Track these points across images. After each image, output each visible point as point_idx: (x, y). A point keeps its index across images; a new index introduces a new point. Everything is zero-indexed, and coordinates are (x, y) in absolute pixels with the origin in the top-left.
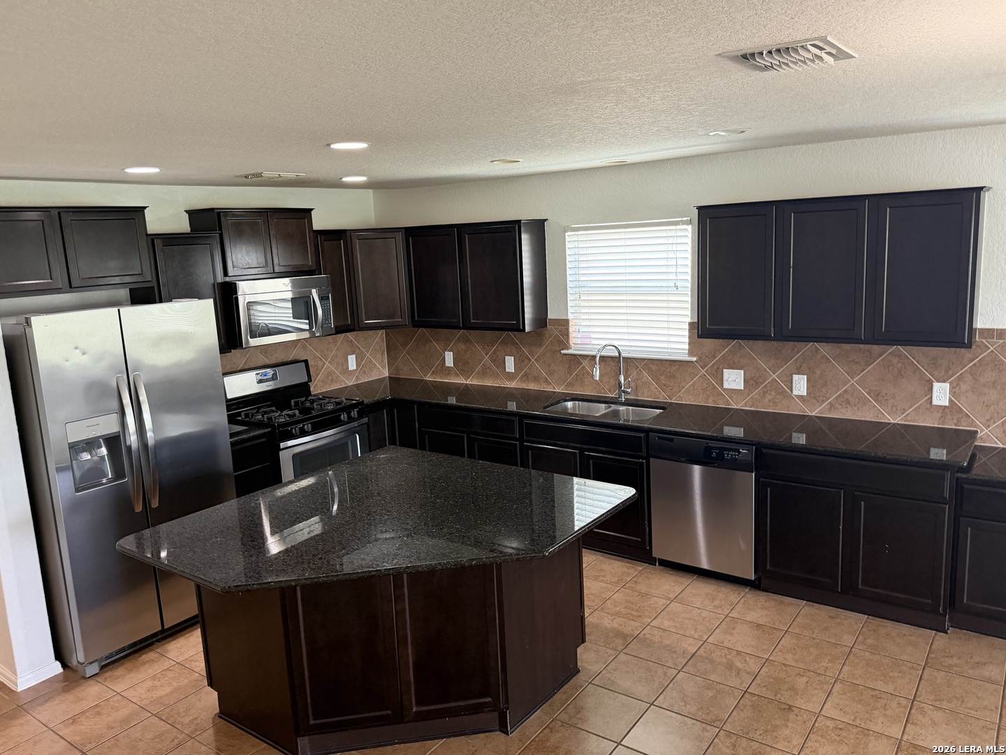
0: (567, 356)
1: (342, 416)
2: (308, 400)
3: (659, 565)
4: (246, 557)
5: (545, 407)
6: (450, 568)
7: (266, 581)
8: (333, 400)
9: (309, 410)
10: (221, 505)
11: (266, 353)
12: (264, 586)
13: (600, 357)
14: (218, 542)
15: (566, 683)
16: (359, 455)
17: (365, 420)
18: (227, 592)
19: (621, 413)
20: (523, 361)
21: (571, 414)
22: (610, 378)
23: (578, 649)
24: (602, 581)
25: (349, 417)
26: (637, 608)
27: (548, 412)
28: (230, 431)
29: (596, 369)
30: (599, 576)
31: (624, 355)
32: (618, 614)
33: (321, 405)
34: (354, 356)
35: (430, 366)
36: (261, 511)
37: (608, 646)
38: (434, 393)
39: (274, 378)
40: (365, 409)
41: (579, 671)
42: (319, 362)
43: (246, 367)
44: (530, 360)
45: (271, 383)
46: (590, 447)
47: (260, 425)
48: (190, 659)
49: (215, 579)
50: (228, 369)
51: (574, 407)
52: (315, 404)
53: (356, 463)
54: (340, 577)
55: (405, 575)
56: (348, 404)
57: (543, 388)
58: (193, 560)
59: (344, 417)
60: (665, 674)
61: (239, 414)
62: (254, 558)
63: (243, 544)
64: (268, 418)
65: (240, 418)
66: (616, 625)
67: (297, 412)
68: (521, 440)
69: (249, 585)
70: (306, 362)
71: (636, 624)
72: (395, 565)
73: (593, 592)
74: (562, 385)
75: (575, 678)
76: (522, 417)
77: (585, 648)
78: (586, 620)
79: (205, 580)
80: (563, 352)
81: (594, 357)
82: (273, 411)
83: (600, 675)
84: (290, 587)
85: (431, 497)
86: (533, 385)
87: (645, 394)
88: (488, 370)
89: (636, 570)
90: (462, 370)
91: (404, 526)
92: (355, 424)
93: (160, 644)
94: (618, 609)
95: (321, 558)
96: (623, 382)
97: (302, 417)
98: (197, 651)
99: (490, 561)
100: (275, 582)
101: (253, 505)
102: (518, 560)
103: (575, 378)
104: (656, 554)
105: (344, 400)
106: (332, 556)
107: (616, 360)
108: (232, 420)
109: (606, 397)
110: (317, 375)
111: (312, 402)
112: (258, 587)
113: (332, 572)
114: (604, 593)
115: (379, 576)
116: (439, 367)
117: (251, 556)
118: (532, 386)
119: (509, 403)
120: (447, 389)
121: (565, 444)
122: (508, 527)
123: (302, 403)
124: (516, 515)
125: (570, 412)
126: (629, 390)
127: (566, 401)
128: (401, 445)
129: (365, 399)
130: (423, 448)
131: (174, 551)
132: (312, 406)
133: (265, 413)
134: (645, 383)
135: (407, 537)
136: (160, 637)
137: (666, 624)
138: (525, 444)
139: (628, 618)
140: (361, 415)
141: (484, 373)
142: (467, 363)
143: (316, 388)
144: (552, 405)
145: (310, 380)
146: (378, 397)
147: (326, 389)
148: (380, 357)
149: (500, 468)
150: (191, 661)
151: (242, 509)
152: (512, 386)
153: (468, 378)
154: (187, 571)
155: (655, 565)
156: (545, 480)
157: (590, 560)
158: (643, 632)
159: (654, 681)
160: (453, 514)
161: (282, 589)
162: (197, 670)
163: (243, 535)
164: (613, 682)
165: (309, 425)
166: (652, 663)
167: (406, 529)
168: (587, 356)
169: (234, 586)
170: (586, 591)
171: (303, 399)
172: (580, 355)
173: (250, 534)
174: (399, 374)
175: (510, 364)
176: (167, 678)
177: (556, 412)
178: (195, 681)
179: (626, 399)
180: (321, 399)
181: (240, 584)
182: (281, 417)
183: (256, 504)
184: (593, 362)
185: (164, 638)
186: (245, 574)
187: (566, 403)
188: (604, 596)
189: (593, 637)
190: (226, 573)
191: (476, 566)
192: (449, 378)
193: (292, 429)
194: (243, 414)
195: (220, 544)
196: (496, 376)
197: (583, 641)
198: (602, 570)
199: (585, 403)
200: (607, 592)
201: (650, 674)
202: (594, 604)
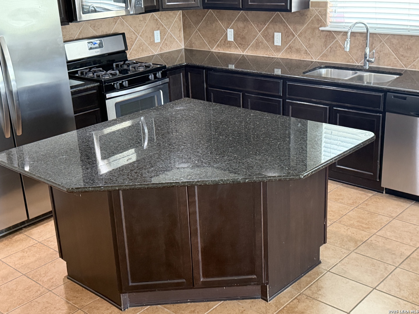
0: (324, 32)
1: (150, 76)
2: (126, 64)
3: (386, 193)
4: (84, 169)
5: (304, 73)
6: (230, 183)
7: (98, 186)
8: (143, 64)
9: (126, 71)
10: (66, 134)
11: (95, 27)
12: (97, 189)
13: (351, 33)
14: (64, 158)
15: (311, 270)
16: (163, 104)
17: (167, 80)
18: (71, 192)
19: (365, 78)
20: (288, 37)
21: (325, 78)
22: (358, 50)
23: (321, 248)
24: (340, 203)
25: (155, 77)
26: (367, 222)
27: (307, 76)
28: (70, 84)
29: (347, 42)
30: (338, 199)
31: (371, 31)
32: (352, 226)
33: (135, 68)
34: (159, 32)
35: (216, 40)
36: (93, 139)
37: (343, 247)
38: (218, 61)
39: (101, 46)
40: (166, 72)
41: (320, 263)
42: (133, 35)
43: (81, 37)
44: (294, 36)
45: (98, 50)
46: (338, 103)
47: (91, 80)
48: (48, 240)
49: (62, 183)
50: (67, 38)
51: (327, 73)
52: (130, 67)
53: (160, 109)
54: (150, 186)
55: (196, 187)
56: (154, 67)
57: (303, 58)
58: (46, 170)
59: (151, 77)
60: (386, 269)
61: (76, 72)
62: (89, 170)
63: (81, 161)
64: (97, 76)
65: (77, 75)
66: (349, 233)
67: (118, 72)
68: (284, 97)
69: (86, 188)
70: (123, 34)
71: (365, 233)
72: (189, 179)
73: (334, 210)
74: (318, 56)
75: (317, 267)
76: (285, 79)
77: (326, 247)
78: (328, 228)
79: (56, 184)
80: (321, 29)
81: (346, 33)
82: (101, 71)
83: (336, 266)
84: (115, 190)
85: (216, 135)
86: (295, 55)
87: (386, 63)
88: (260, 44)
89: (367, 196)
90: (240, 44)
91: (196, 154)
92: (159, 83)
93: (26, 229)
94: (352, 222)
95: (136, 173)
96: (368, 53)
97: (121, 76)
98: (52, 235)
99: (259, 180)
100: (104, 187)
101: (88, 134)
102: (280, 180)
103: (329, 50)
104: (385, 184)
105: (151, 64)
106: (144, 171)
107: (364, 35)
108: (72, 76)
109: (353, 65)
110: (132, 45)
111: (128, 65)
112: (93, 189)
113: (144, 182)
114: (341, 211)
115: (177, 186)
116: (223, 41)
117: (87, 169)
118: (295, 57)
119: (276, 70)
120: (228, 58)
121: (318, 101)
122: (273, 157)
123: (121, 66)
124: (279, 149)
125: (323, 76)
126: (373, 60)
127: (321, 68)
128: (193, 97)
129: (166, 65)
130: (209, 100)
131: (33, 164)
132: (128, 68)
133: (95, 72)
134: (386, 54)
135: (198, 161)
136: (26, 224)
137: (389, 234)
138: (287, 100)
139: (359, 229)
140: (164, 76)
141: (257, 46)
142: (243, 38)
143: (131, 56)
144: (310, 71)
145: (126, 48)
146: (177, 63)
147: (138, 56)
148: (179, 33)
149: (268, 117)
150: (48, 241)
151: (80, 137)
152: (278, 57)
153: (245, 50)
154: (42, 177)
155: (383, 193)
156: (303, 125)
157: (333, 187)
158: (370, 239)
159: (377, 273)
160: (232, 147)
161: (110, 192)
162: (52, 247)
163: (82, 155)
164: (346, 271)
165: (127, 82)
166: (376, 261)
167: (197, 156)
168: (340, 32)
169: (76, 188)
170: (328, 209)
171: (122, 63)
172: (335, 32)
173: (86, 154)
174: (192, 47)
175: (278, 38)
176: (32, 252)
177: (313, 76)
178: (51, 254)
179: (370, 67)
180: (134, 63)
181: (80, 187)
182: (106, 75)
183: (90, 134)
184: (345, 37)
185: (29, 226)
186: (84, 181)
187: (321, 70)
188: (342, 213)
189: (332, 241)
190: (70, 180)
191: (248, 183)
192: (230, 49)
193: (114, 84)
194: (79, 72)
195: (66, 160)
196: (266, 48)
197: (325, 242)
198: (341, 195)
199: (337, 70)
200: (344, 210)
201: (374, 268)
202: (334, 218)
